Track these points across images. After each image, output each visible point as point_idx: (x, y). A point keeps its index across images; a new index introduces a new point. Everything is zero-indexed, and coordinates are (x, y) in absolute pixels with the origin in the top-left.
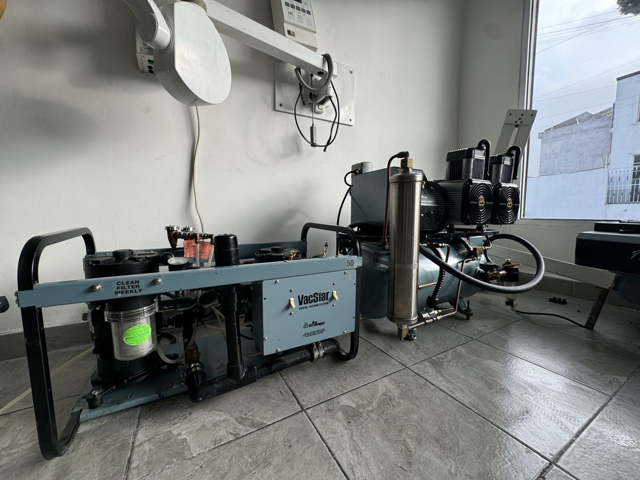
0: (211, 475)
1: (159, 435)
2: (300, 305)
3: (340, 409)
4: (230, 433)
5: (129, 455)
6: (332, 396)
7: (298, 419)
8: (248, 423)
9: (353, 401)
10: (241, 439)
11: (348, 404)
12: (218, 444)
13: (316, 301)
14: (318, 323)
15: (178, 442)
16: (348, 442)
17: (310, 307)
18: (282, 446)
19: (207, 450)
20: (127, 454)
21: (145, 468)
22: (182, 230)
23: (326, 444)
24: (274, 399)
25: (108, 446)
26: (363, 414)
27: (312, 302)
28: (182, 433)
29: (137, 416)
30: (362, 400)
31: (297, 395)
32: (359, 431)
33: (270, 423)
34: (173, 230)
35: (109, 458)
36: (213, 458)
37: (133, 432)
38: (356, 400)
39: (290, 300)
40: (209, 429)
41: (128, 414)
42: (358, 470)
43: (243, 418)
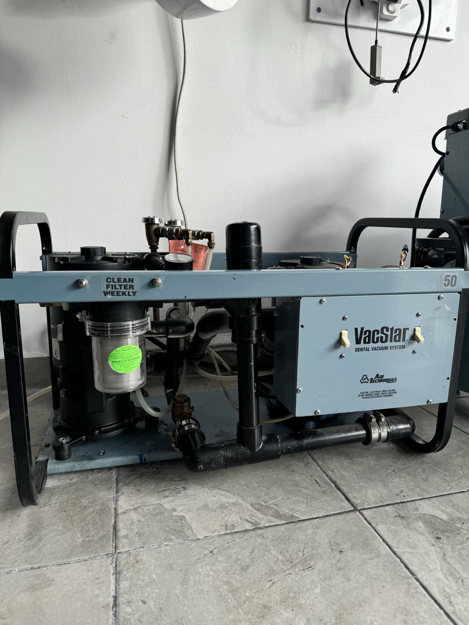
0: (227, 565)
1: (148, 506)
2: (357, 344)
3: (420, 518)
4: (246, 520)
5: (113, 521)
6: (403, 499)
7: (350, 520)
8: (271, 513)
9: (443, 511)
10: (263, 531)
11: (433, 514)
12: (230, 530)
13: (384, 340)
14: (385, 378)
15: (174, 518)
16: (438, 563)
17: (374, 349)
18: (327, 549)
19: (216, 534)
20: (110, 519)
21: (137, 539)
22: (166, 225)
23: (400, 559)
24: (307, 488)
25: (85, 507)
26: (462, 530)
27: (377, 342)
28: (177, 509)
29: (114, 479)
30: (459, 512)
31: (343, 488)
32: (457, 552)
33: (305, 519)
34: (154, 224)
35: (89, 520)
36: (227, 545)
37: (113, 497)
38: (448, 510)
39: (341, 334)
40: (215, 511)
41: (102, 475)
42: (459, 601)
43: (262, 505)
